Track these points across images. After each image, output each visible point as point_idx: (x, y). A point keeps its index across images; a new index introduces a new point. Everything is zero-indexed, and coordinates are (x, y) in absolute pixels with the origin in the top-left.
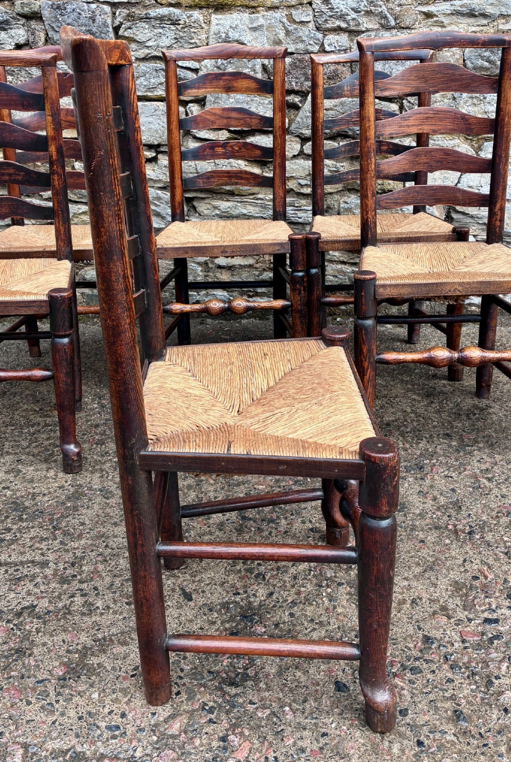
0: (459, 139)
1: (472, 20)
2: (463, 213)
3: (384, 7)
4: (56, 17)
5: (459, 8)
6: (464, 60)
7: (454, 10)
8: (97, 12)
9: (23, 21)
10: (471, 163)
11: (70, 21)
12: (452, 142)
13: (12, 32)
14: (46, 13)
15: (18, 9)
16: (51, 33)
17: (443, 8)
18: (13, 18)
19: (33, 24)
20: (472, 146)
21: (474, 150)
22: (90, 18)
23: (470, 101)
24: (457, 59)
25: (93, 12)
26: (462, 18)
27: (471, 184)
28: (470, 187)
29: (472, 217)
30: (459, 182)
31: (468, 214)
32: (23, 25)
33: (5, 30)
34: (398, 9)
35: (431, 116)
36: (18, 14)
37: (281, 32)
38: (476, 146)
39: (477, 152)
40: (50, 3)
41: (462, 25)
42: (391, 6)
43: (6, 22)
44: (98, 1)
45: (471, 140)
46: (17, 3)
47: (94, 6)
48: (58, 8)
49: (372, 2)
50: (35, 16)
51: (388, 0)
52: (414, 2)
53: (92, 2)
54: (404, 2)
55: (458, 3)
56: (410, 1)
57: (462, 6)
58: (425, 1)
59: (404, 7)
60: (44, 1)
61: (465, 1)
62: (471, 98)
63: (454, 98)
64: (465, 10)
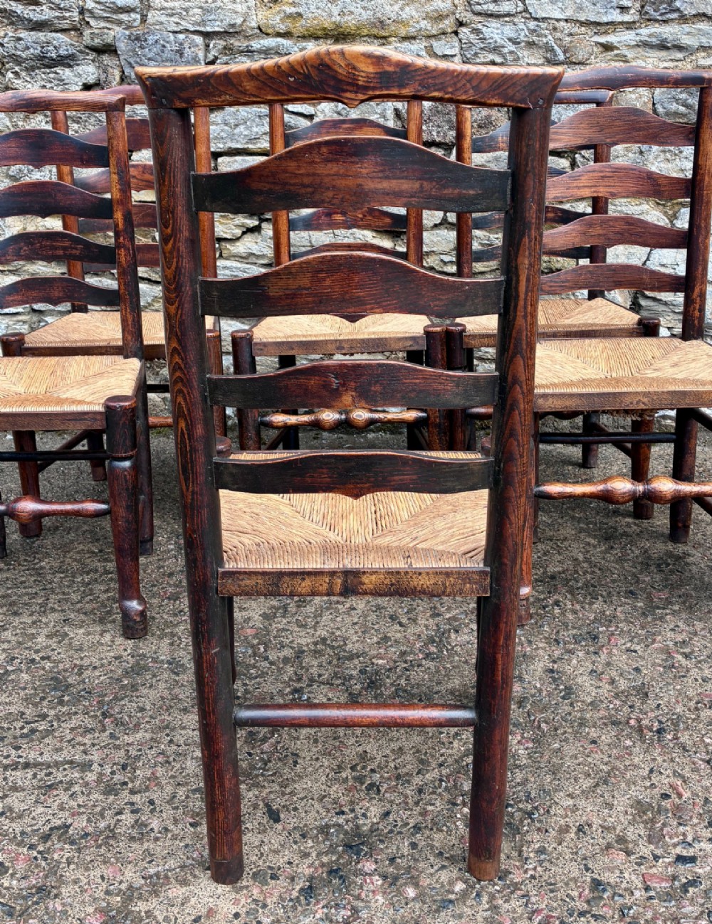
0: (648, 204)
1: (663, 54)
2: (654, 299)
3: (550, 37)
4: (134, 50)
5: (647, 38)
6: (654, 104)
7: (641, 41)
8: (186, 45)
9: (92, 56)
10: (660, 235)
11: (150, 55)
12: (640, 208)
13: (79, 69)
14: (122, 46)
15: (87, 39)
16: (127, 70)
17: (625, 38)
18: (81, 52)
19: (106, 59)
20: (665, 213)
21: (669, 219)
22: (177, 51)
23: (662, 155)
24: (644, 102)
25: (181, 44)
26: (650, 51)
27: (665, 262)
28: (663, 265)
29: (666, 304)
30: (648, 259)
31: (660, 300)
32: (93, 61)
33: (70, 66)
34: (568, 39)
35: (608, 174)
36: (87, 47)
38: (670, 213)
39: (671, 222)
40: (127, 33)
41: (651, 60)
42: (558, 35)
43: (72, 57)
44: (187, 30)
45: (664, 205)
46: (87, 32)
47: (181, 37)
48: (137, 39)
49: (535, 31)
50: (108, 49)
51: (555, 29)
52: (589, 32)
53: (180, 32)
54: (576, 29)
55: (645, 32)
56: (583, 28)
57: (650, 36)
58: (602, 29)
59: (576, 37)
60: (118, 31)
61: (655, 30)
62: (664, 152)
63: (641, 152)
64: (654, 40)
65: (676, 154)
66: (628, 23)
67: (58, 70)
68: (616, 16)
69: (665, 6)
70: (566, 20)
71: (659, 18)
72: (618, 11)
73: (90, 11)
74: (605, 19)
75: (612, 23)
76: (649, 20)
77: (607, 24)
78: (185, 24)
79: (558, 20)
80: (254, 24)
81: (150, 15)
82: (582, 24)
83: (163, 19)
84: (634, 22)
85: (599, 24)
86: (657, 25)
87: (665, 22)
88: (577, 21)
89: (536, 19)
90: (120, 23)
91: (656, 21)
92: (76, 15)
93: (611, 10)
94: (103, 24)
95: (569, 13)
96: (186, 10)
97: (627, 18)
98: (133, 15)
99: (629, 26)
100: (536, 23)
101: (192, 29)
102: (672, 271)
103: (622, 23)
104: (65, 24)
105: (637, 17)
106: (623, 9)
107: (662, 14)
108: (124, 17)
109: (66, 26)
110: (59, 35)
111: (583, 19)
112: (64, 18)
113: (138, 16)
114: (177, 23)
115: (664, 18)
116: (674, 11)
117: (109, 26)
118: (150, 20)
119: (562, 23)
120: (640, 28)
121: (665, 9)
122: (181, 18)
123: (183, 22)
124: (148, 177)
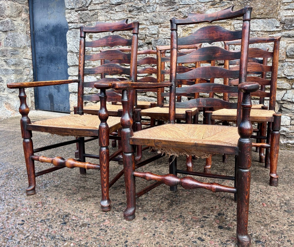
0: (284, 81)
1: (290, 39)
2: (286, 108)
3: (256, 36)
4: (155, 43)
5: (284, 35)
6: (286, 53)
7: (282, 36)
8: (166, 42)
9: (147, 45)
11: (159, 44)
12: (282, 82)
13: (144, 48)
14: (153, 42)
15: (146, 41)
16: (153, 48)
17: (278, 35)
18: (144, 44)
19: (150, 46)
20: (290, 84)
21: (291, 85)
22: (164, 43)
23: (288, 67)
24: (283, 52)
25: (165, 41)
26: (286, 38)
27: (289, 97)
28: (289, 98)
29: (289, 110)
30: (284, 96)
31: (288, 109)
32: (147, 46)
33: (142, 47)
34: (261, 36)
36: (146, 43)
37: (220, 45)
38: (291, 83)
39: (291, 86)
40: (154, 39)
41: (286, 41)
42: (258, 35)
43: (142, 45)
44: (167, 38)
45: (289, 81)
46: (146, 40)
47: (166, 40)
48: (156, 41)
49: (252, 34)
50: (150, 43)
51: (258, 33)
52: (267, 34)
53: (165, 39)
54: (264, 33)
55: (284, 33)
56: (266, 33)
57: (285, 34)
58: (271, 33)
59: (263, 35)
60: (153, 39)
61: (287, 32)
62: (289, 66)
63: (282, 66)
64: (286, 35)
65: (293, 67)
66: (279, 31)
67: (139, 48)
68: (275, 29)
69: (289, 26)
70: (261, 31)
71: (288, 29)
72: (276, 28)
73: (147, 35)
74: (272, 30)
75: (274, 31)
76: (285, 30)
77: (273, 31)
78: (167, 37)
79: (258, 31)
80: (182, 36)
81: (159, 35)
82: (265, 32)
83: (162, 36)
84: (280, 31)
85: (270, 31)
86: (287, 31)
87: (290, 30)
88: (264, 31)
89: (252, 31)
90: (153, 37)
91: (287, 30)
92: (144, 36)
93: (274, 28)
94: (150, 38)
95: (262, 29)
96: (167, 33)
97: (278, 29)
98: (156, 35)
99: (279, 32)
100: (252, 32)
101: (168, 38)
102: (291, 100)
103: (277, 31)
104: (142, 38)
105: (281, 29)
106: (277, 27)
107: (289, 28)
108: (154, 36)
109: (142, 39)
110: (141, 41)
111: (265, 31)
112: (142, 37)
113: (157, 36)
114: (165, 37)
115: (289, 29)
116: (292, 27)
117: (151, 38)
118: (159, 36)
119: (260, 32)
120: (282, 32)
121: (290, 26)
122: (166, 36)
123: (166, 37)
124: (151, 70)
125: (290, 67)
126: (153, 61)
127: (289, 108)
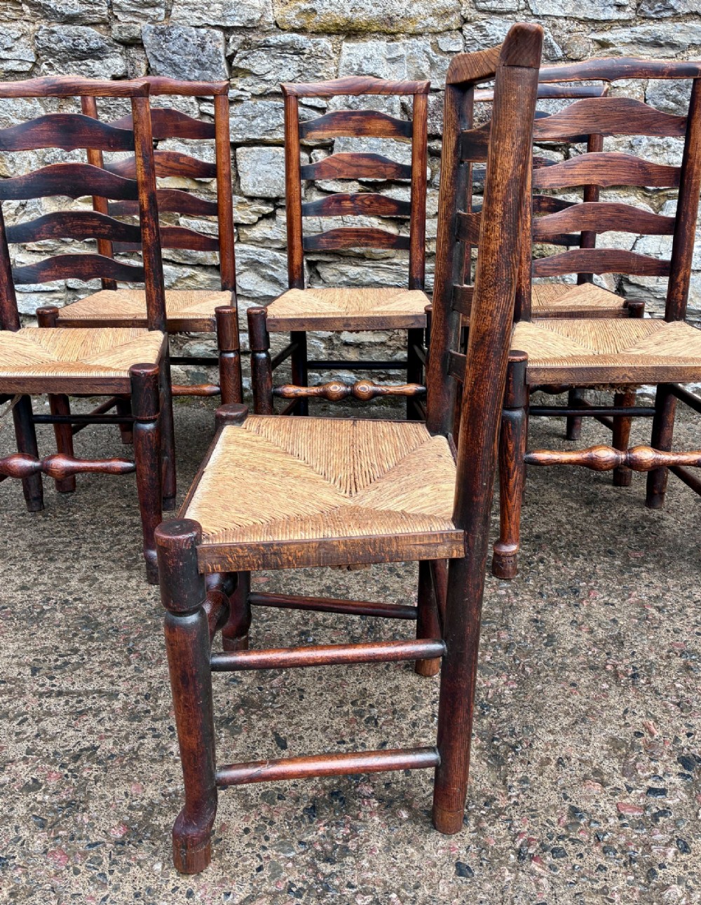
0: (635, 195)
1: (656, 51)
2: (638, 286)
3: (549, 34)
4: (159, 44)
5: (641, 36)
6: (645, 100)
7: (636, 38)
8: (208, 39)
9: (121, 48)
10: (649, 222)
11: (175, 48)
12: (628, 199)
13: (109, 62)
14: (148, 40)
15: (115, 33)
16: (153, 64)
17: (621, 35)
18: (110, 45)
19: (133, 52)
20: (651, 205)
22: (199, 45)
23: (651, 149)
25: (203, 38)
26: (644, 48)
27: (650, 250)
29: (648, 290)
30: (634, 247)
31: (644, 287)
32: (121, 54)
33: (100, 59)
34: (567, 36)
35: (601, 163)
36: (115, 40)
37: (424, 63)
38: (657, 204)
39: (657, 211)
40: (153, 27)
42: (558, 32)
43: (101, 50)
44: (209, 25)
45: (650, 197)
46: (115, 26)
47: (203, 31)
48: (162, 33)
50: (134, 43)
51: (554, 26)
52: (587, 29)
53: (202, 27)
54: (574, 27)
55: (640, 29)
56: (581, 26)
57: (644, 33)
58: (600, 26)
59: (574, 34)
60: (144, 25)
61: (649, 28)
62: (653, 146)
63: (632, 147)
64: (648, 38)
65: (664, 149)
66: (624, 20)
67: (89, 62)
68: (613, 14)
69: (659, 4)
70: (566, 18)
71: (654, 16)
72: (615, 8)
73: (118, 6)
74: (602, 17)
75: (609, 21)
76: (644, 18)
77: (604, 21)
78: (206, 20)
79: (557, 18)
80: (271, 20)
81: (174, 10)
82: (580, 21)
83: (186, 13)
84: (630, 20)
85: (597, 21)
86: (651, 23)
87: (659, 20)
88: (576, 18)
89: (537, 16)
90: (146, 17)
91: (652, 19)
92: (105, 10)
93: (609, 8)
94: (130, 19)
95: (569, 10)
96: (208, 5)
97: (623, 16)
98: (157, 9)
99: (625, 23)
100: (537, 20)
101: (213, 24)
103: (618, 21)
104: (96, 18)
105: (632, 15)
106: (620, 7)
107: (656, 12)
108: (150, 11)
109: (96, 20)
110: (89, 28)
111: (581, 17)
112: (94, 12)
113: (163, 11)
114: (199, 18)
115: (659, 16)
116: (668, 9)
117: (135, 19)
118: (174, 15)
119: (561, 21)
120: (636, 25)
121: (660, 7)
122: (203, 13)
123: (204, 17)
124: (172, 164)
125: (657, 150)
126: (177, 127)
127: (647, 286)
